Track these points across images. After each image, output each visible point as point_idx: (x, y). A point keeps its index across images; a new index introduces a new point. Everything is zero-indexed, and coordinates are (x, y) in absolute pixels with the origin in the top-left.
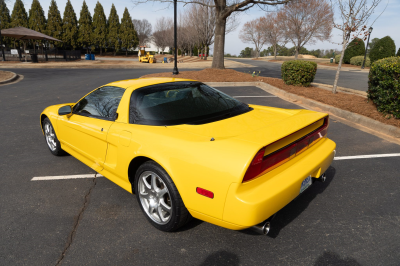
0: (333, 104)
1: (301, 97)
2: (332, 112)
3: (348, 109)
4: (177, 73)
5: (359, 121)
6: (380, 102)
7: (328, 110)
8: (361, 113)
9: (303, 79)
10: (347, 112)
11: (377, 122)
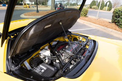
0: (99, 24)
1: (86, 21)
2: (99, 27)
3: (106, 27)
4: (38, 12)
5: (111, 32)
6: (120, 24)
7: (98, 27)
8: (112, 28)
9: (85, 14)
10: (106, 28)
11: (119, 32)
